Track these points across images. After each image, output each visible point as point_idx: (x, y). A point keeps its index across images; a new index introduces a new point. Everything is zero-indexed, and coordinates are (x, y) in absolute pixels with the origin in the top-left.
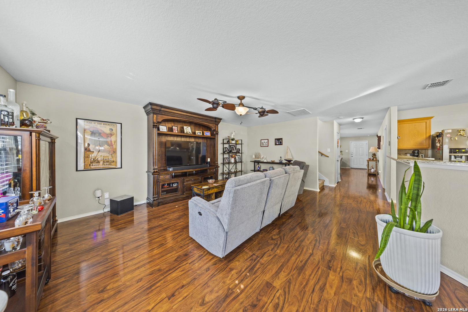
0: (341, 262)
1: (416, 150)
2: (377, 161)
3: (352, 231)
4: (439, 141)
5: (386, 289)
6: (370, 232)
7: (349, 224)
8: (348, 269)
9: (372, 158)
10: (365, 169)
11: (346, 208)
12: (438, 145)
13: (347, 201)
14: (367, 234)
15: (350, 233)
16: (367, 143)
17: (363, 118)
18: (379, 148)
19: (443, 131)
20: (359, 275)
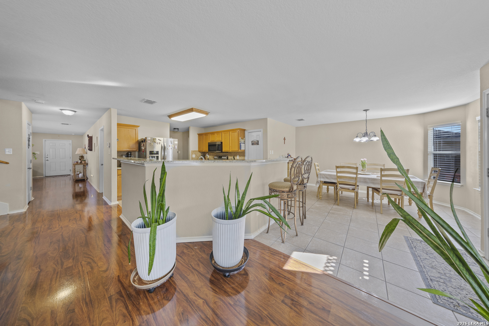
0: (90, 320)
1: (129, 152)
2: (85, 165)
3: (86, 263)
4: (144, 145)
5: (146, 296)
6: (106, 248)
7: (77, 256)
8: (104, 319)
9: (79, 161)
10: (68, 175)
11: (62, 235)
12: (143, 148)
13: (59, 225)
14: (105, 253)
15: (83, 268)
16: (71, 143)
17: (75, 112)
18: (91, 149)
19: (146, 138)
20: (119, 310)
